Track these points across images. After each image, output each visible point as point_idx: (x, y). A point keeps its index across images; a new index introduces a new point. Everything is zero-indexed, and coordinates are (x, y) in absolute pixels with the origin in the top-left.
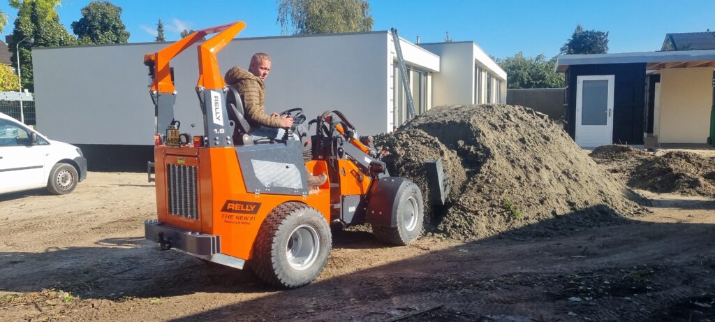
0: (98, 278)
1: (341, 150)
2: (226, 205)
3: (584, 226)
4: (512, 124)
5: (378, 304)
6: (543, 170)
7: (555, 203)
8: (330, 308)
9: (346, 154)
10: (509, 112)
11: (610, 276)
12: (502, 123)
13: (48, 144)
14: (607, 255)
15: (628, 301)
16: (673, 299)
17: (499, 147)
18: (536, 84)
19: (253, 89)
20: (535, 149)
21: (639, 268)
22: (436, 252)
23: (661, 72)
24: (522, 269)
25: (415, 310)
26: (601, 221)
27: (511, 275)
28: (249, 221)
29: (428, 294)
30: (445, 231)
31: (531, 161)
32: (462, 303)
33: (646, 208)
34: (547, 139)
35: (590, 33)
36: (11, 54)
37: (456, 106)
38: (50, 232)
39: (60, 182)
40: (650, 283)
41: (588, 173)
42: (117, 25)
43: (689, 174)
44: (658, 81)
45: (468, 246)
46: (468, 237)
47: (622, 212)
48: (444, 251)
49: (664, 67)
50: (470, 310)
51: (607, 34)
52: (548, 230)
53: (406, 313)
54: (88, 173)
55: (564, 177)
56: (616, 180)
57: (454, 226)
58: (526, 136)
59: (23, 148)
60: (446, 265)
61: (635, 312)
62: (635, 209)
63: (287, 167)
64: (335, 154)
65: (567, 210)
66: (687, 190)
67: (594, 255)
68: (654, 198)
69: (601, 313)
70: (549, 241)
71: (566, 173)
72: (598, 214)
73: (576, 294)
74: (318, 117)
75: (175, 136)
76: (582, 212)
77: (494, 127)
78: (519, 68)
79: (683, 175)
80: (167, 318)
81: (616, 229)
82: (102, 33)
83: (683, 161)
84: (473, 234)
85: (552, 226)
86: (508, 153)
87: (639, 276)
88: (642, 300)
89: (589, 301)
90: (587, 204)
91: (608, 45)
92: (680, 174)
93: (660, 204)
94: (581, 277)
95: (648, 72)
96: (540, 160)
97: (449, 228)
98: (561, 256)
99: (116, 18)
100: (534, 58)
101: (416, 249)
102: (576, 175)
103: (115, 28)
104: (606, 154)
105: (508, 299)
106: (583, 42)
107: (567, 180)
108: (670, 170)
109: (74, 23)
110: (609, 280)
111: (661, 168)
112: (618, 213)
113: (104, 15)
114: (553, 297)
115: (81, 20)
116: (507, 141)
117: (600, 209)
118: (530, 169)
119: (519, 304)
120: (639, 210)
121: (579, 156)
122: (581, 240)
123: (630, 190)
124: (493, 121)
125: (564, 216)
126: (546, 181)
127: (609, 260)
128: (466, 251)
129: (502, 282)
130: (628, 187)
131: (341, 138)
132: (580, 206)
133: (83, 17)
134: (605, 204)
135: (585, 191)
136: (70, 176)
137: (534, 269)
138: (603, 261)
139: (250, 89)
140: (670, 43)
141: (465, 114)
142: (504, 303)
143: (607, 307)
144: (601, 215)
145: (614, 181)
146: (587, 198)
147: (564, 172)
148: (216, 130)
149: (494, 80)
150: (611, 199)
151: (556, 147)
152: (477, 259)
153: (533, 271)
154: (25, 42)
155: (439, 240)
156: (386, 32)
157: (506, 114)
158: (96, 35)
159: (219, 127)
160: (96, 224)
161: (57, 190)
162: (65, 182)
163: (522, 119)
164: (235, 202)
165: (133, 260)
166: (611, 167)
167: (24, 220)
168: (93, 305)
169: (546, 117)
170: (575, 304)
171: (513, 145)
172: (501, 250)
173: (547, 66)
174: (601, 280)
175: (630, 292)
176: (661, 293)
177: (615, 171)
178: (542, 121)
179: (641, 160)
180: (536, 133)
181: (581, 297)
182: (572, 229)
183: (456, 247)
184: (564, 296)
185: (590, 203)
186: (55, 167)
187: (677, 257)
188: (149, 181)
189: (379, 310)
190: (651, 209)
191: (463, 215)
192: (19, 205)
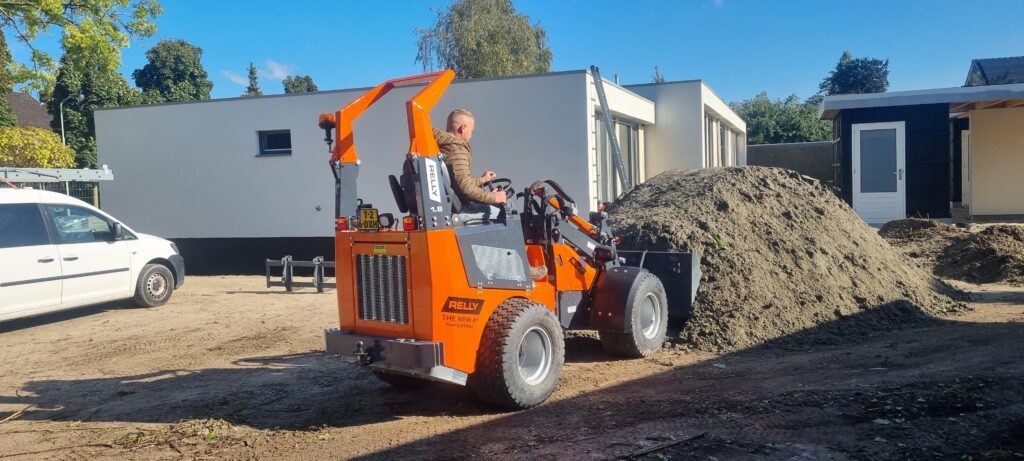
0: (240, 411)
1: (556, 232)
2: (447, 304)
3: (880, 330)
4: (771, 193)
5: (620, 433)
6: (818, 255)
7: (838, 299)
8: (557, 440)
9: (563, 237)
10: (766, 177)
11: (925, 392)
12: (758, 192)
13: (136, 238)
14: (917, 366)
15: (954, 422)
16: (1013, 419)
17: (755, 225)
18: (788, 136)
19: (463, 157)
20: (805, 227)
21: (963, 381)
22: (681, 368)
23: (969, 115)
24: (804, 386)
25: (670, 439)
26: (903, 322)
27: (790, 394)
28: (471, 324)
29: (684, 419)
30: (689, 340)
31: (800, 243)
32: (731, 430)
33: (963, 303)
34: (820, 212)
35: (862, 62)
36: (51, 117)
37: (692, 171)
38: (154, 355)
39: (151, 290)
40: (980, 399)
41: (879, 258)
42: (196, 72)
43: (1019, 257)
44: (967, 128)
45: (725, 359)
46: (722, 348)
47: (930, 309)
48: (693, 366)
49: (974, 108)
50: (743, 438)
51: (887, 62)
52: (831, 335)
53: (660, 443)
54: (186, 277)
55: (848, 264)
56: (919, 266)
57: (702, 334)
58: (791, 209)
59: (103, 245)
60: (700, 383)
61: (965, 435)
62: (948, 305)
63: (509, 254)
64: (549, 238)
65: (856, 309)
66: (1019, 279)
67: (900, 366)
68: (973, 291)
69: (919, 438)
70: (834, 349)
71: (850, 258)
72: (898, 312)
73: (883, 415)
74: (526, 190)
75: (371, 217)
76: (876, 310)
77: (747, 197)
78: (763, 115)
79: (1011, 257)
80: (346, 456)
81: (925, 332)
82: (175, 84)
83: (1011, 238)
84: (729, 344)
85: (836, 331)
86: (769, 233)
87: (965, 390)
88: (973, 421)
89: (901, 423)
90: (882, 300)
91: (889, 78)
92: (1007, 257)
93: (982, 298)
94: (884, 394)
95: (952, 115)
96: (812, 242)
97: (695, 336)
98: (853, 368)
99: (194, 63)
100: (783, 98)
101: (653, 365)
102: (864, 260)
103: (193, 76)
104: (898, 232)
105: (791, 424)
106: (853, 76)
107: (851, 269)
108: (993, 251)
109: (136, 71)
110: (924, 396)
111: (979, 250)
112: (925, 311)
113: (178, 59)
114: (852, 420)
115: (146, 67)
116: (765, 216)
117: (900, 306)
118: (801, 254)
119: (807, 429)
120: (954, 306)
121: (866, 235)
122: (876, 348)
123: (939, 280)
124: (745, 189)
125: (851, 316)
126: (823, 270)
127: (920, 372)
128: (723, 366)
129: (780, 402)
130: (936, 277)
131: (556, 216)
132: (872, 302)
133: (149, 63)
134: (906, 299)
135: (877, 283)
136: (163, 281)
137: (821, 385)
138: (911, 374)
139: (459, 157)
140: (979, 73)
141: (705, 181)
142: (788, 428)
143: (925, 431)
144: (901, 314)
145: (916, 268)
146: (881, 292)
147: (846, 257)
148: (433, 208)
149: (730, 133)
150: (914, 292)
151: (834, 224)
152: (740, 375)
153: (819, 388)
154: (71, 101)
155: (682, 352)
156: (585, 72)
157: (762, 180)
158: (168, 88)
159: (436, 204)
160: (213, 344)
161: (147, 301)
162: (157, 290)
163: (784, 186)
164: (456, 299)
165: (278, 387)
166: (908, 250)
167: (116, 341)
168: (245, 443)
169: (817, 182)
170: (883, 428)
171: (774, 222)
172: (771, 363)
173: (801, 112)
174: (913, 398)
175: (955, 412)
176: (996, 412)
177: (914, 255)
178: (811, 188)
179: (951, 238)
180: (805, 204)
181: (889, 419)
182: (863, 334)
183: (708, 361)
184: (866, 418)
185: (885, 298)
186: (144, 269)
187: (1013, 366)
188: (269, 286)
189: (622, 440)
190: (970, 305)
191: (714, 318)
192: (101, 322)
